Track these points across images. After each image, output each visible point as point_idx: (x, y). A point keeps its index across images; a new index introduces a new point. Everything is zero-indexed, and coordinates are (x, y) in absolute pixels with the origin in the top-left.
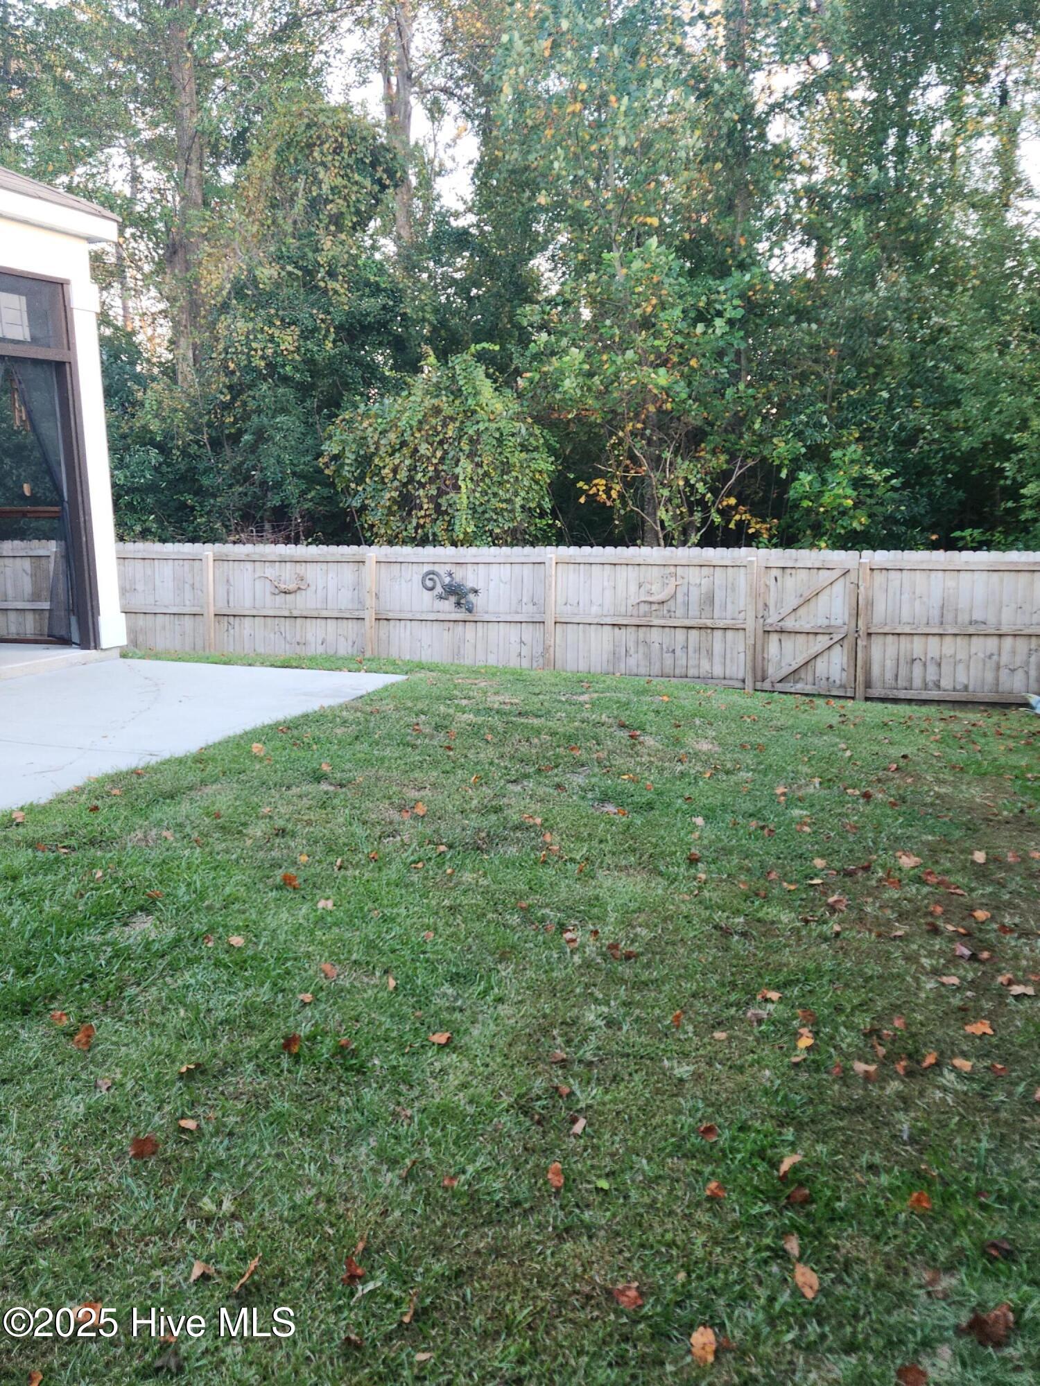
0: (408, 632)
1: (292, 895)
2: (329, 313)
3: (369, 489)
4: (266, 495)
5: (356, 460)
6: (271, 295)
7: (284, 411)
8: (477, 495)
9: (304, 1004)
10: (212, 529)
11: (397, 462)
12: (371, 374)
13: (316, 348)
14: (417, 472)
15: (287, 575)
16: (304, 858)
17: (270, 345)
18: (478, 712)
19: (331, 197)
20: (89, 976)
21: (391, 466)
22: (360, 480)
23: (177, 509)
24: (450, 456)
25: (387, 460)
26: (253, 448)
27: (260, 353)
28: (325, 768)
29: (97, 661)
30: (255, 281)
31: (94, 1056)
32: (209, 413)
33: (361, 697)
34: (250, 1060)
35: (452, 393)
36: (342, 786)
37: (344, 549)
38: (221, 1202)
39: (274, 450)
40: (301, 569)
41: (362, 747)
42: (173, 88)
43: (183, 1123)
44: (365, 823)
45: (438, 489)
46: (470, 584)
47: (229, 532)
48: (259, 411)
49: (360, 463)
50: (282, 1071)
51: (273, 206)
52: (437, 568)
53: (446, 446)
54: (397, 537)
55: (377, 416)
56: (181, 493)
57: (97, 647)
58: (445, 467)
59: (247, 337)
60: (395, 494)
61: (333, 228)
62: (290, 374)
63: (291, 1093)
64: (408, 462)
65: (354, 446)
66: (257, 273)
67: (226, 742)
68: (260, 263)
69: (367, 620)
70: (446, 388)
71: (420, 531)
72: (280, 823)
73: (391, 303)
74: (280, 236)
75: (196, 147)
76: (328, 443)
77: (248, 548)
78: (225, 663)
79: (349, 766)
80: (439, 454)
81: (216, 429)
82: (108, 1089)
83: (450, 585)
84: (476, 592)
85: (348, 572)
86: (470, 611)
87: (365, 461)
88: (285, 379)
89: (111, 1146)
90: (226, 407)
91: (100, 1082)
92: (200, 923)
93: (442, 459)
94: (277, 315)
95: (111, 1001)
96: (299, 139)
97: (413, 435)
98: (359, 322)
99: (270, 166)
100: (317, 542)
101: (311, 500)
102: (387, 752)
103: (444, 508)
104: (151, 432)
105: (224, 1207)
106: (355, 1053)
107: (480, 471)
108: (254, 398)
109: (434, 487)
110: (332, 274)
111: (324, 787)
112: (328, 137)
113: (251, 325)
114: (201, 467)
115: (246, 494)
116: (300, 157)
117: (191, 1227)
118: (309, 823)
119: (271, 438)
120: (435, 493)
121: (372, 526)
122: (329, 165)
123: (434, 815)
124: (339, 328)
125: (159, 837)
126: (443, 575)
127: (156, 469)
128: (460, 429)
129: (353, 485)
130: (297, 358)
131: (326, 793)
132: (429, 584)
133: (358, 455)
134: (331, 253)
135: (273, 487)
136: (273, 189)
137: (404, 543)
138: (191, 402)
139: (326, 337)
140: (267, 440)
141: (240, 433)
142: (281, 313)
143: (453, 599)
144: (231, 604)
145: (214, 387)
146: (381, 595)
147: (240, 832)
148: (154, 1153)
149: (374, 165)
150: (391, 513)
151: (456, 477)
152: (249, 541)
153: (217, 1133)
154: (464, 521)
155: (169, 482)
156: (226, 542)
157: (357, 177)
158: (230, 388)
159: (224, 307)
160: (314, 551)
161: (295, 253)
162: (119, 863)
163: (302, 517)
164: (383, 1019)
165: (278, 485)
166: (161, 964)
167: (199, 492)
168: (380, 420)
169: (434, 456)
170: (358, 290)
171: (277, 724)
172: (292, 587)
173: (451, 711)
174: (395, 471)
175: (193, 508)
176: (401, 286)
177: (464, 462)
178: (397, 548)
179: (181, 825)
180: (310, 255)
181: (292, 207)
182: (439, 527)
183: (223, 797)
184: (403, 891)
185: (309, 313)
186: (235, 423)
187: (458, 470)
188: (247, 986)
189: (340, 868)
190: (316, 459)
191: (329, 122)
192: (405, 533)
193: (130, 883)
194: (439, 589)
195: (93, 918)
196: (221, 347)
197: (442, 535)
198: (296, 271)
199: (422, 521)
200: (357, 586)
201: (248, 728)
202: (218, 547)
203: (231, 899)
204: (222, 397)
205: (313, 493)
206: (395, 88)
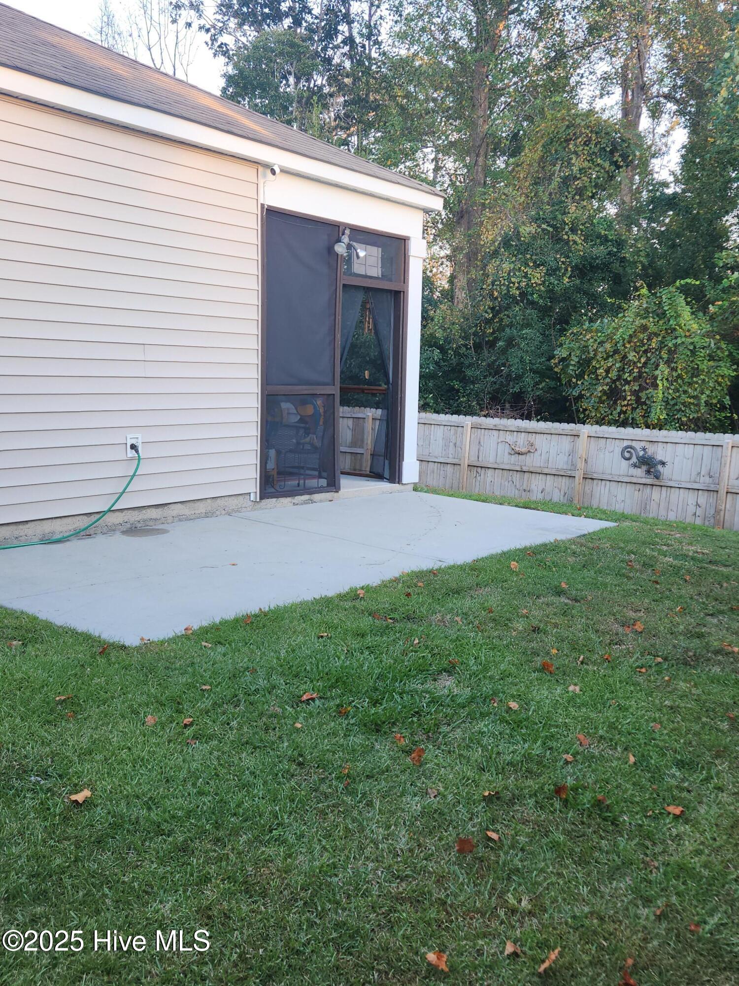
0: (607, 490)
1: (549, 678)
2: (568, 257)
3: (586, 383)
4: (509, 384)
5: (578, 362)
6: (529, 245)
7: (528, 325)
8: (671, 391)
9: (567, 763)
10: (470, 406)
11: (609, 364)
12: (594, 299)
13: (556, 282)
14: (624, 373)
15: (521, 441)
16: (554, 651)
17: (524, 280)
18: (676, 557)
19: (578, 176)
20: (417, 713)
21: (605, 367)
22: (580, 376)
23: (448, 391)
24: (652, 361)
25: (602, 363)
26: (504, 351)
27: (517, 285)
28: (564, 585)
29: (399, 492)
30: (518, 234)
31: (424, 771)
32: (476, 326)
33: (584, 535)
34: (530, 797)
35: (658, 315)
36: (576, 601)
37: (565, 426)
38: (521, 899)
39: (520, 353)
40: (532, 438)
41: (589, 574)
42: (474, 106)
43: (490, 834)
44: (597, 631)
45: (640, 385)
46: (659, 457)
47: (481, 410)
48: (511, 325)
49: (581, 365)
50: (555, 810)
51: (536, 184)
52: (634, 444)
53: (649, 355)
54: (603, 419)
55: (597, 331)
56: (452, 381)
57: (399, 482)
58: (647, 370)
59: (509, 274)
60: (606, 388)
61: (577, 197)
62: (537, 300)
63: (564, 829)
64: (618, 365)
65: (578, 352)
66: (521, 230)
67: (492, 557)
68: (523, 223)
69: (577, 478)
70: (653, 312)
71: (622, 416)
72: (535, 623)
73: (615, 250)
74: (539, 205)
75: (484, 145)
76: (559, 349)
77: (496, 421)
78: (483, 501)
79: (580, 586)
80: (643, 360)
81: (479, 337)
82: (435, 797)
83: (643, 457)
84: (663, 464)
85: (566, 442)
86: (657, 477)
87: (585, 364)
88: (532, 303)
89: (440, 839)
90: (488, 322)
91: (429, 790)
92: (487, 688)
93: (645, 364)
94: (531, 258)
95: (432, 733)
96: (560, 136)
97: (624, 345)
98: (590, 264)
99: (536, 156)
100: (545, 420)
101: (542, 389)
102: (608, 580)
103: (643, 400)
104: (436, 337)
105: (523, 904)
106: (608, 808)
107: (675, 374)
108: (508, 316)
109: (636, 384)
110: (573, 230)
111: (563, 599)
112: (581, 134)
113: (512, 266)
114: (467, 362)
115: (495, 383)
116: (559, 149)
117: (501, 913)
118: (556, 626)
119: (518, 345)
120: (637, 388)
121: (585, 410)
122: (580, 153)
123: (649, 633)
124: (575, 268)
125: (452, 621)
126: (639, 450)
127: (437, 363)
128: (662, 342)
129: (574, 380)
130: (543, 289)
131: (566, 604)
132: (627, 455)
133: (581, 358)
134: (575, 215)
135: (516, 379)
136: (537, 172)
137: (610, 424)
138: (464, 318)
139: (564, 274)
140: (514, 346)
141: (496, 340)
142: (534, 257)
143: (644, 468)
144: (480, 459)
145: (482, 308)
146: (589, 461)
147: (506, 625)
148: (471, 852)
149: (612, 152)
150: (601, 402)
151: (656, 378)
152: (497, 416)
153: (512, 847)
154: (658, 410)
155: (444, 372)
156: (479, 415)
157: (599, 161)
158: (493, 309)
159: (495, 254)
160: (542, 425)
161: (548, 216)
162: (428, 636)
163: (534, 401)
164: (628, 786)
165: (519, 378)
166: (463, 713)
167: (464, 380)
168: (599, 334)
169: (639, 361)
170: (592, 241)
171: (526, 549)
172: (524, 450)
173: (656, 554)
174: (608, 371)
175: (458, 391)
176: (623, 238)
177: (662, 367)
178: (604, 428)
179: (466, 614)
180: (560, 216)
181: (550, 184)
182: (638, 414)
183: (494, 598)
184: (632, 688)
185: (554, 258)
186: (493, 333)
187: (657, 372)
188: (525, 741)
189: (582, 663)
190: (549, 360)
191: (583, 123)
192: (610, 417)
193: (436, 651)
194: (634, 460)
195: (415, 672)
196: (489, 281)
197: (640, 420)
198: (549, 228)
199: (624, 409)
200: (572, 453)
201: (505, 549)
202: (475, 419)
203: (507, 673)
204: (487, 315)
205: (543, 384)
206: (630, 97)
